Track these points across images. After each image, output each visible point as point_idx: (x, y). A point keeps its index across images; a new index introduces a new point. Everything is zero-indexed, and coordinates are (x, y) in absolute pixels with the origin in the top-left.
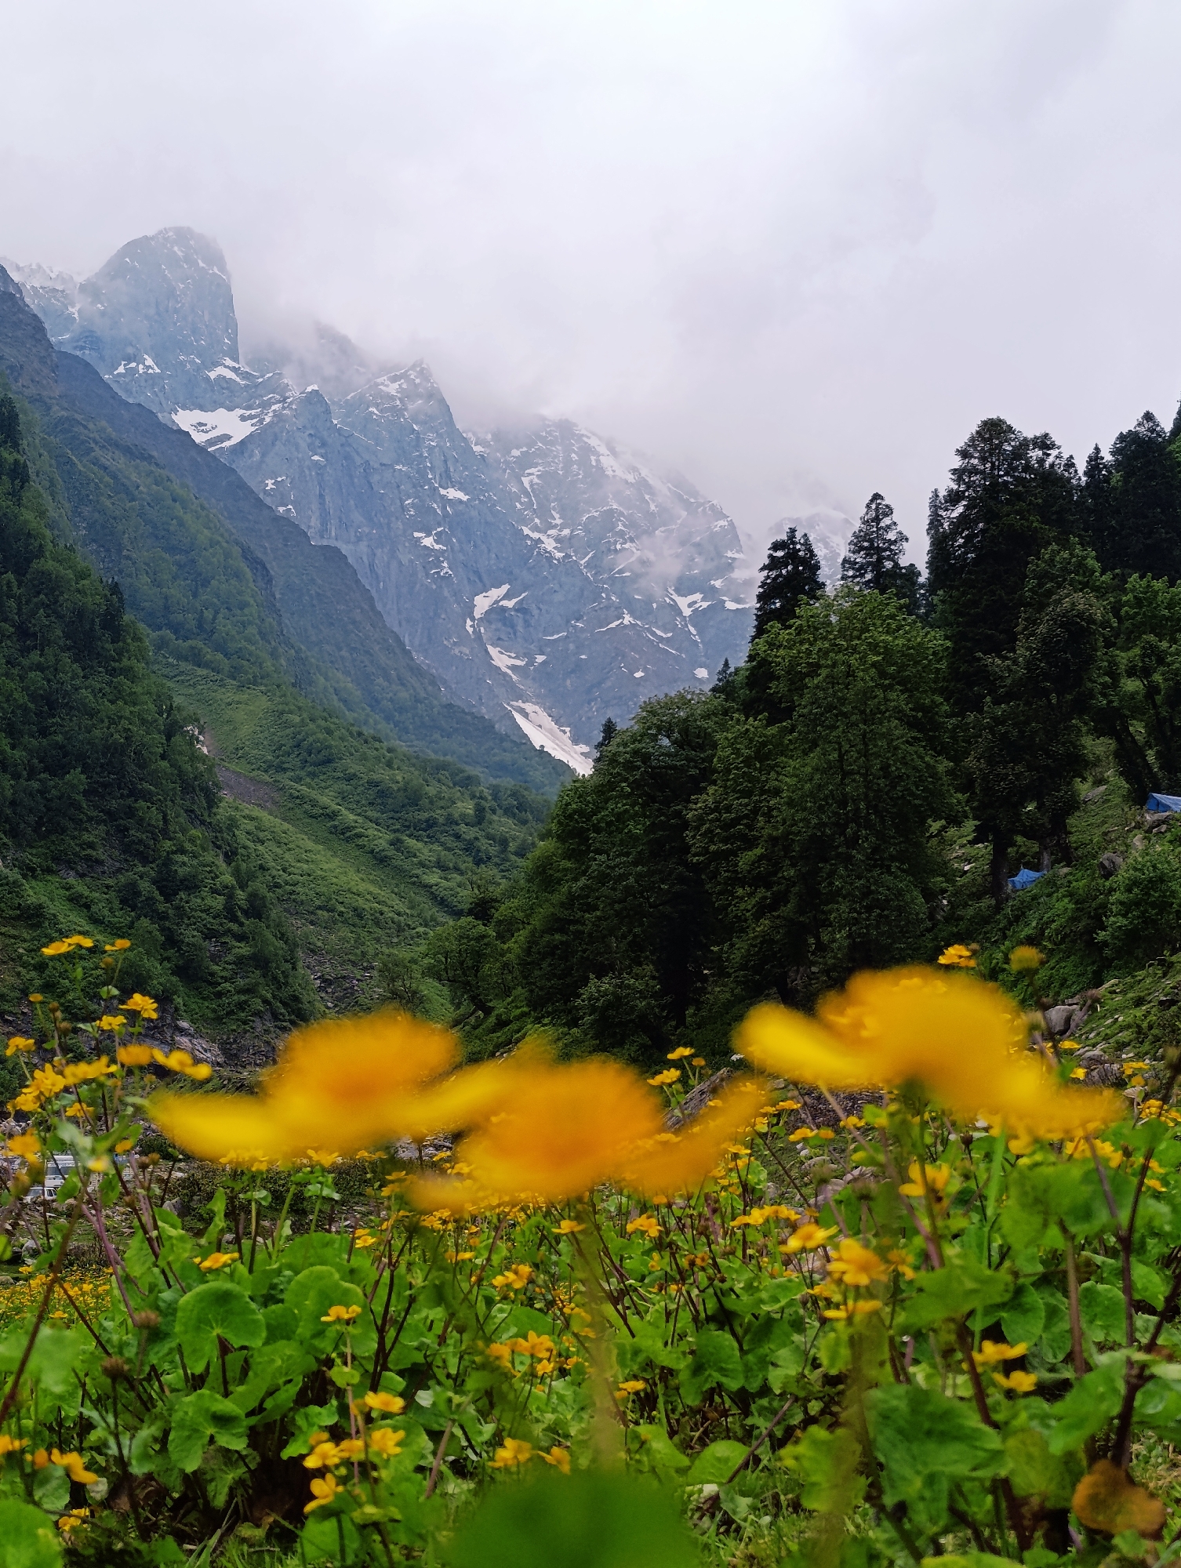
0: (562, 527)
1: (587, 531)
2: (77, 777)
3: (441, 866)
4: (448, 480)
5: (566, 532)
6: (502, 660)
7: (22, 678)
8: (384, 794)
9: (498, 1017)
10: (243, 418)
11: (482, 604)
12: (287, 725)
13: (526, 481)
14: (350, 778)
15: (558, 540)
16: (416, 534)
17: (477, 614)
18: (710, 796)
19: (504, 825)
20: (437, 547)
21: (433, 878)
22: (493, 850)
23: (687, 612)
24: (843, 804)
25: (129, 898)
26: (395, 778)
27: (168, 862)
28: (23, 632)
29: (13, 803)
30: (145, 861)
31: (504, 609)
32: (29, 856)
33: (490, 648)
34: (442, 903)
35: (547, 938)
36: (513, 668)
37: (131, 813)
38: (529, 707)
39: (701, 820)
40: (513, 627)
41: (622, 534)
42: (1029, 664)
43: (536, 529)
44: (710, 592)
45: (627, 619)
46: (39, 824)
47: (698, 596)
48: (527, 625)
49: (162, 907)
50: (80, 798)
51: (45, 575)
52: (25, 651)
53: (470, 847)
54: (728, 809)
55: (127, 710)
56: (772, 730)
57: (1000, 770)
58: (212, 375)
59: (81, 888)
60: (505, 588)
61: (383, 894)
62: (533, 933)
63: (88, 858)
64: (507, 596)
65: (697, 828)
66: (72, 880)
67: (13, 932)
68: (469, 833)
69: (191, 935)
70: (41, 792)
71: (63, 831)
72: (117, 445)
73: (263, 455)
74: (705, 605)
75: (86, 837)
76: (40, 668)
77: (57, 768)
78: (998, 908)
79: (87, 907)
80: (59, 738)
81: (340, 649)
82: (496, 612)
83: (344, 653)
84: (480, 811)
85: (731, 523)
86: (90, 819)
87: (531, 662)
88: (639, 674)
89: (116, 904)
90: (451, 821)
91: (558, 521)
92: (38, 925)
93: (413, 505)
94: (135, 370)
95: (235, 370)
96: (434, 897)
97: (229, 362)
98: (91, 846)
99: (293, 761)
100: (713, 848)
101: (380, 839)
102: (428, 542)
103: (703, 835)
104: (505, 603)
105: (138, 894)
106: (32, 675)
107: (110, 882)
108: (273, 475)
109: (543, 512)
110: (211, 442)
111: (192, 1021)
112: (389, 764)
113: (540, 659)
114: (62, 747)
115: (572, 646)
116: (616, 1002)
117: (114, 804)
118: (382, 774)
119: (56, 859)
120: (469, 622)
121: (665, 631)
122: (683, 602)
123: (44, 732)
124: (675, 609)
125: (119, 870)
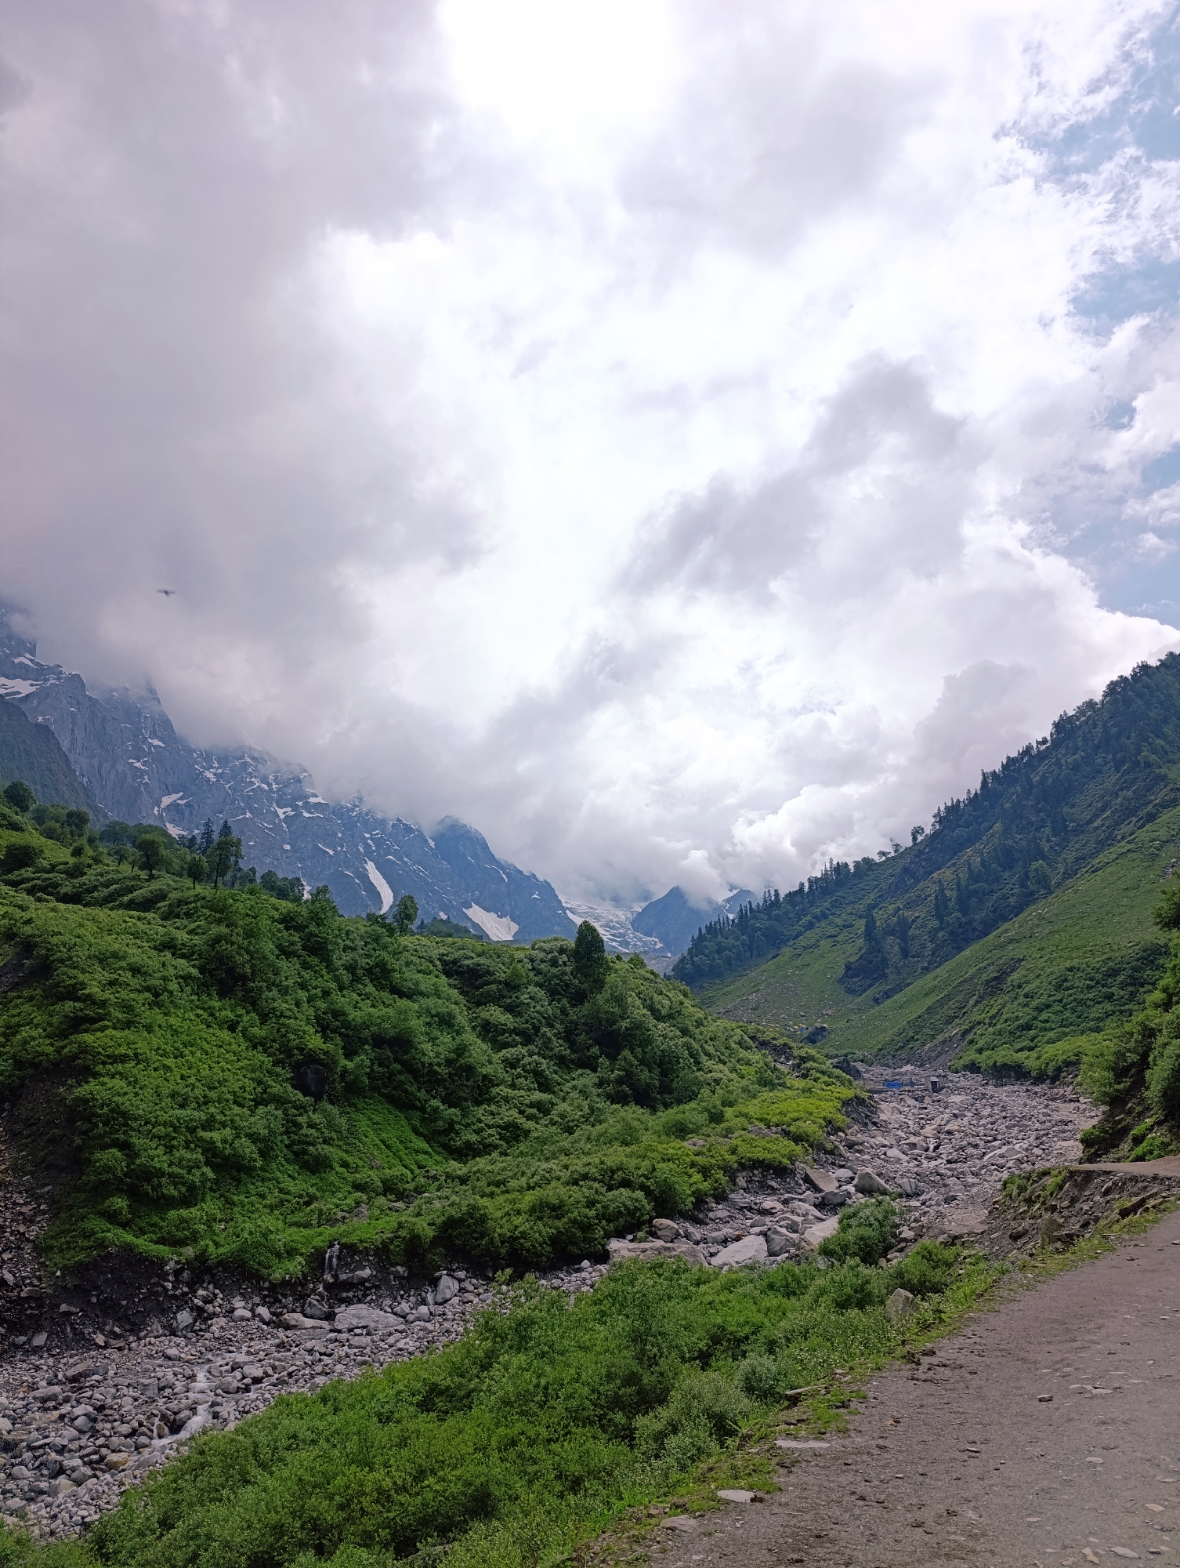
0: (218, 768)
1: (232, 770)
4: (154, 735)
5: (220, 771)
6: (174, 831)
10: (31, 685)
11: (166, 801)
15: (215, 774)
16: (131, 760)
17: (162, 806)
20: (143, 768)
23: (282, 816)
31: (178, 805)
33: (168, 824)
40: (183, 814)
41: (250, 774)
43: (203, 767)
44: (295, 808)
45: (248, 815)
47: (289, 809)
48: (191, 813)
58: (16, 661)
60: (181, 794)
64: (180, 799)
73: (39, 704)
74: (292, 813)
82: (174, 806)
85: (310, 775)
88: (251, 843)
91: (217, 765)
93: (131, 745)
95: (31, 660)
97: (28, 655)
102: (137, 765)
104: (179, 802)
108: (44, 715)
109: (209, 760)
110: (8, 694)
113: (196, 832)
120: (157, 809)
121: (268, 823)
122: (280, 811)
124: (276, 813)
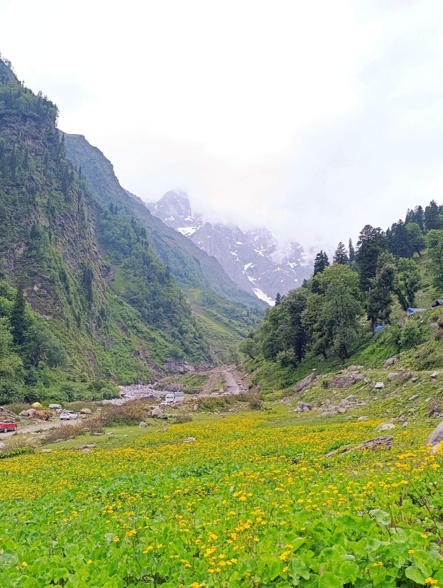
0: (263, 249)
1: (269, 249)
2: (161, 309)
3: (240, 326)
4: (238, 240)
6: (251, 279)
7: (149, 288)
8: (226, 310)
9: (256, 360)
10: (193, 229)
11: (246, 267)
12: (205, 296)
13: (255, 239)
14: (219, 307)
15: (262, 252)
16: (231, 252)
17: (245, 269)
18: (306, 311)
19: (253, 316)
20: (236, 255)
21: (238, 328)
22: (251, 322)
23: (292, 267)
24: (338, 313)
25: (173, 335)
26: (229, 306)
27: (181, 327)
28: (149, 278)
29: (148, 315)
30: (176, 327)
31: (251, 268)
32: (151, 327)
33: (248, 277)
34: (240, 334)
35: (268, 343)
36: (254, 281)
37: (173, 316)
38: (257, 289)
39: (304, 317)
40: (253, 272)
42: (379, 280)
43: (257, 250)
44: (297, 262)
45: (279, 269)
46: (154, 320)
47: (294, 263)
48: (256, 271)
49: (180, 337)
50: (162, 314)
51: (153, 266)
52: (149, 282)
53: (246, 321)
54: (310, 314)
55: (171, 294)
56: (320, 296)
57: (373, 304)
58: (186, 220)
59: (163, 333)
60: (251, 263)
61: (228, 332)
62: (265, 342)
63: (164, 327)
64: (252, 265)
65: (303, 319)
66: (161, 331)
67: (149, 343)
68: (246, 318)
69: (187, 343)
70: (154, 313)
71: (159, 321)
72: (166, 236)
73: (197, 237)
74: (296, 265)
75: (164, 322)
76: (153, 286)
77: (157, 307)
78: (373, 335)
79: (164, 337)
80: (157, 301)
81: (215, 278)
82: (249, 269)
83: (216, 279)
84: (248, 313)
85: (302, 247)
86: (164, 318)
87: (258, 279)
88: (282, 281)
89: (171, 337)
90: (242, 316)
91: (263, 248)
92: (154, 342)
93: (230, 246)
94: (169, 220)
95: (191, 218)
96: (239, 333)
97: (189, 217)
98: (165, 324)
99: (207, 304)
100: (307, 323)
101: (226, 320)
102: (234, 254)
103: (305, 320)
104: (251, 267)
105: (175, 334)
106: (151, 287)
107: (169, 332)
108: (200, 241)
109: (259, 246)
110: (186, 234)
111: (188, 362)
112: (228, 304)
113: (259, 279)
114: (158, 303)
115: (266, 276)
116: (286, 358)
117: (169, 315)
118: (226, 306)
119: (157, 327)
120: (243, 271)
121: (287, 271)
122: (291, 265)
123: (154, 300)
124: (289, 266)
125: (171, 329)
